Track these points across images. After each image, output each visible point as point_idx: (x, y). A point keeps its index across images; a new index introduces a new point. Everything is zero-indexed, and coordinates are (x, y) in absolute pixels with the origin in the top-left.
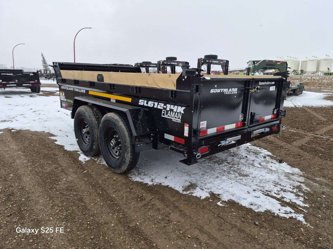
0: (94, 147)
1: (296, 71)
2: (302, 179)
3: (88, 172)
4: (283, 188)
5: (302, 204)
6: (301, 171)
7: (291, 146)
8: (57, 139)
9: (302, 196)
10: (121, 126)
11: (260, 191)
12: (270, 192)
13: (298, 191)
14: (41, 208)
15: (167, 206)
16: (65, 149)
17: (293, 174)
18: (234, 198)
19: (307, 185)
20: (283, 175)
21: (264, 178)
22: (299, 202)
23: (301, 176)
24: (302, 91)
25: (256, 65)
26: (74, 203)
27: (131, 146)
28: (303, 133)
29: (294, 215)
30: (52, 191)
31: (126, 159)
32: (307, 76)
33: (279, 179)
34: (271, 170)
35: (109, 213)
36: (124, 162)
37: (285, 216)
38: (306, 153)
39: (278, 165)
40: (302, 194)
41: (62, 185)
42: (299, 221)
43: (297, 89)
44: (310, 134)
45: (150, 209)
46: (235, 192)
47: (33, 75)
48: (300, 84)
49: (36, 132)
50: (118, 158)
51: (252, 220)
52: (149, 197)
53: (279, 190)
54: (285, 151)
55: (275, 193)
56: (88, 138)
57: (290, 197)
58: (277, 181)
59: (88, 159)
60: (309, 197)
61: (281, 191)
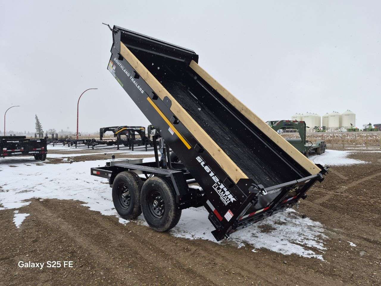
0: (135, 209)
1: (318, 128)
2: (322, 230)
3: (132, 232)
4: (306, 237)
5: (321, 248)
6: (321, 224)
7: (313, 203)
8: (89, 206)
9: (321, 242)
10: (164, 188)
11: (287, 240)
12: (295, 240)
13: (318, 239)
14: (105, 260)
15: (211, 254)
16: (102, 214)
17: (314, 227)
18: (265, 246)
19: (326, 234)
20: (306, 227)
21: (290, 230)
22: (320, 247)
23: (321, 228)
24: (325, 150)
25: (274, 125)
26: (131, 255)
27: (174, 205)
28: (325, 192)
29: (315, 256)
30: (108, 248)
31: (169, 217)
32: (330, 133)
33: (303, 230)
34: (296, 224)
35: (164, 261)
36: (168, 220)
37: (308, 256)
38: (327, 209)
39: (301, 220)
40: (322, 241)
41: (115, 243)
42: (319, 259)
43: (319, 148)
44: (332, 192)
45: (196, 257)
46: (265, 242)
47: (40, 141)
48: (321, 142)
49: (64, 200)
50: (161, 217)
51: (281, 260)
52: (193, 249)
53: (303, 238)
54: (308, 208)
55: (299, 241)
56: (126, 202)
57: (311, 243)
58: (301, 232)
59: (127, 221)
60: (327, 243)
61: (304, 239)
